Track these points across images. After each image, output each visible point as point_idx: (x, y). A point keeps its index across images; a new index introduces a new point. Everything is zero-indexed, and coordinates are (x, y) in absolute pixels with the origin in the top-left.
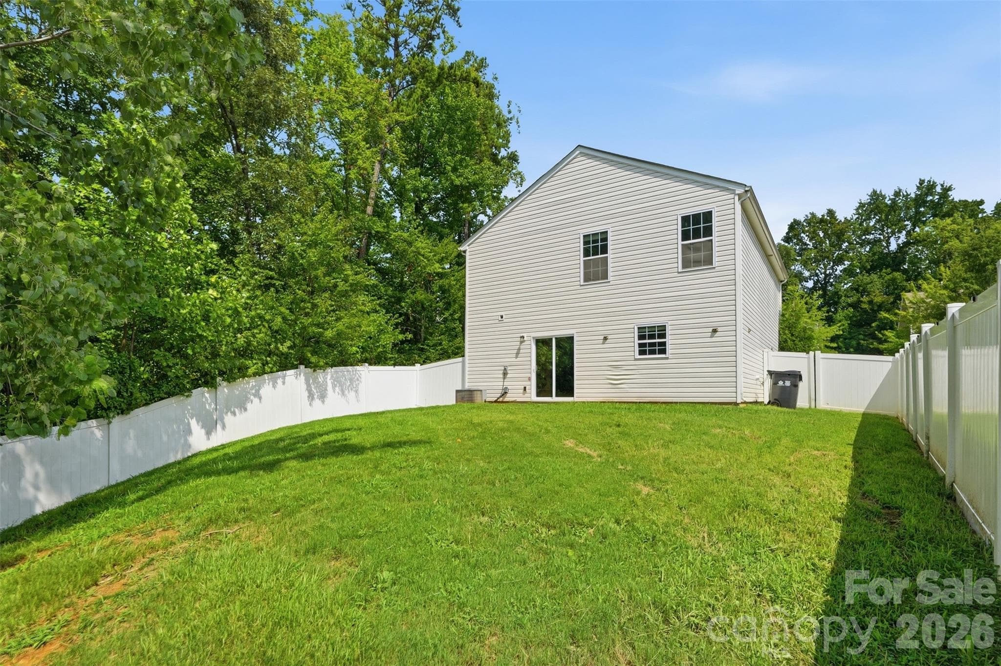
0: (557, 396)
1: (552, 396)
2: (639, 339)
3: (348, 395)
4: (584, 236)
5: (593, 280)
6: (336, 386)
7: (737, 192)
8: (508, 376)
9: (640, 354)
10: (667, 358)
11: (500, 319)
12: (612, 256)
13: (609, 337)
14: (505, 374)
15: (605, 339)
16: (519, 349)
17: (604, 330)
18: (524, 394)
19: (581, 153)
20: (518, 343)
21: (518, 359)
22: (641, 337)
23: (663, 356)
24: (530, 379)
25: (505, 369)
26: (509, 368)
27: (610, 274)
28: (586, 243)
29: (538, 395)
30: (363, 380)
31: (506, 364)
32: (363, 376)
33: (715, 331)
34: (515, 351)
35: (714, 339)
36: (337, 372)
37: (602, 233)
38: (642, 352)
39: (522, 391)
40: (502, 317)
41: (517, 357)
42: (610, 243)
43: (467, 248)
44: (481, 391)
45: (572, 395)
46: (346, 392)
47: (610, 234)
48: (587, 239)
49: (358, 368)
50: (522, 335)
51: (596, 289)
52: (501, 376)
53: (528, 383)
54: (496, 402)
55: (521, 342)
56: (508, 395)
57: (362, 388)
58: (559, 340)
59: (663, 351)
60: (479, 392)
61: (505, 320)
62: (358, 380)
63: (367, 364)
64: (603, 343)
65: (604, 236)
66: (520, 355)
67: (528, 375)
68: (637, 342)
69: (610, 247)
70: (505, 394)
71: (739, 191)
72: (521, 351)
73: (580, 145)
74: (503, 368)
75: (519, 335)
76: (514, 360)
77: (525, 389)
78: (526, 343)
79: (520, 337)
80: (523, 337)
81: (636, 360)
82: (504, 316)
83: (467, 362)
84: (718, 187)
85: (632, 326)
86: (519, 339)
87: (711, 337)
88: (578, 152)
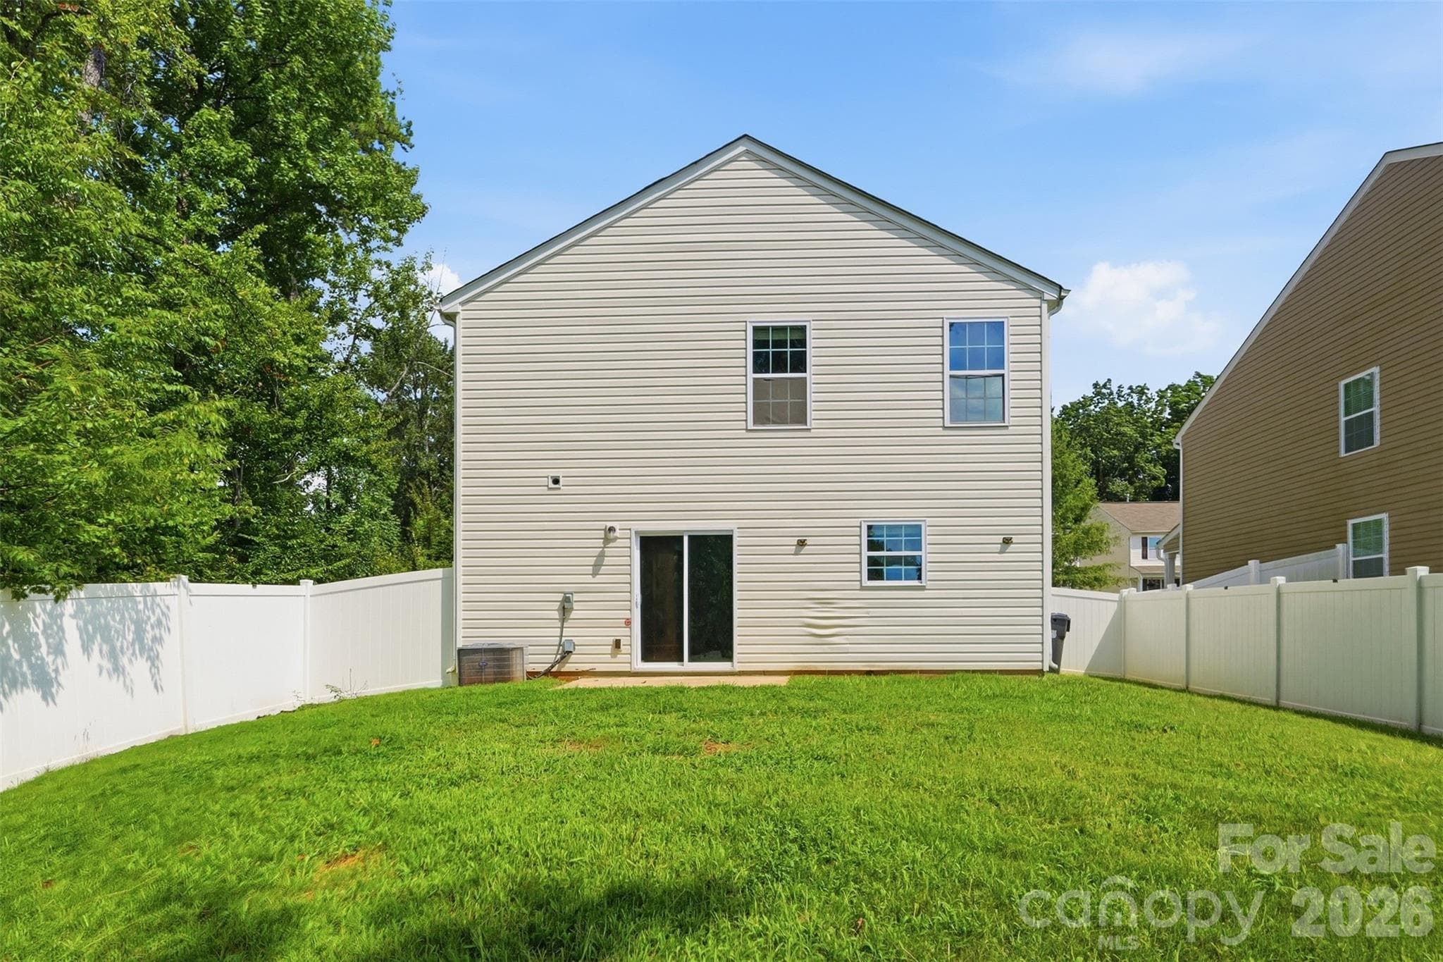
0: (691, 660)
1: (681, 659)
2: (870, 549)
3: (128, 668)
4: (756, 329)
5: (774, 423)
6: (91, 639)
7: (1047, 297)
8: (574, 615)
9: (869, 579)
10: (923, 588)
11: (551, 485)
12: (815, 379)
13: (810, 540)
14: (565, 609)
15: (801, 543)
16: (602, 556)
17: (801, 526)
18: (614, 655)
19: (747, 152)
20: (600, 543)
21: (598, 578)
22: (873, 546)
23: (916, 583)
24: (628, 623)
25: (567, 600)
26: (576, 597)
27: (811, 414)
28: (757, 344)
29: (646, 657)
30: (174, 623)
31: (568, 588)
32: (174, 615)
33: (1007, 541)
34: (593, 561)
35: (1005, 557)
36: (93, 599)
37: (793, 329)
38: (875, 575)
39: (609, 649)
40: (556, 481)
41: (594, 574)
42: (810, 352)
43: (459, 309)
44: (521, 649)
45: (727, 654)
46: (124, 661)
47: (810, 334)
48: (762, 337)
49: (159, 587)
50: (609, 524)
51: (780, 440)
52: (556, 615)
53: (625, 631)
54: (548, 673)
55: (607, 540)
56: (573, 658)
57: (169, 651)
58: (699, 542)
59: (916, 574)
60: (519, 651)
61: (564, 490)
62: (159, 623)
63: (185, 578)
64: (796, 553)
65: (797, 336)
66: (604, 569)
67: (626, 614)
68: (866, 554)
69: (810, 361)
70: (566, 654)
71: (1051, 295)
72: (607, 560)
73: (745, 136)
74: (560, 597)
75: (602, 525)
76: (589, 578)
77: (617, 644)
78: (619, 543)
79: (605, 530)
80: (612, 529)
81: (863, 588)
82: (561, 480)
83: (461, 579)
84: (1013, 281)
85: (856, 522)
86: (602, 534)
87: (1000, 552)
88: (741, 149)
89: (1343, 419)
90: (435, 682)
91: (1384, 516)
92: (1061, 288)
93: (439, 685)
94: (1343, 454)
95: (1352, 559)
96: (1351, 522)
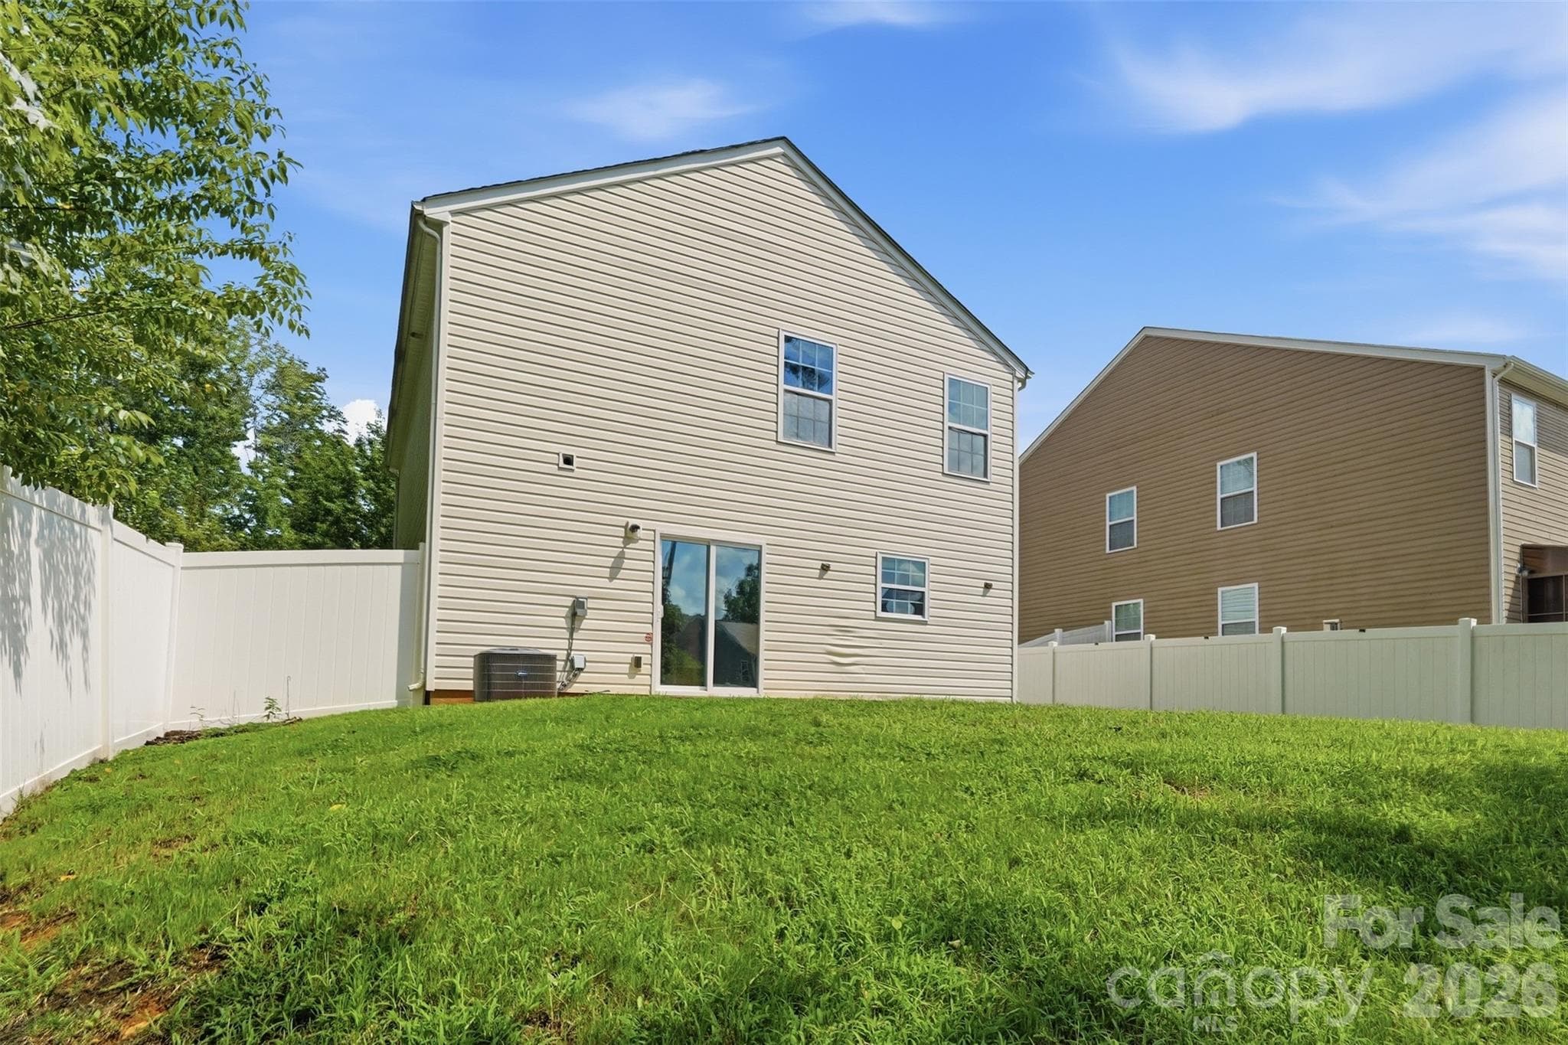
0: (717, 681)
1: (703, 683)
2: (884, 580)
4: (788, 339)
5: (803, 440)
7: (1017, 374)
8: (585, 624)
9: (882, 610)
10: (925, 623)
11: (562, 465)
12: (840, 404)
13: (833, 566)
14: (576, 616)
15: (825, 568)
16: (621, 557)
17: (824, 550)
18: (631, 675)
19: (784, 155)
20: (619, 542)
21: (616, 583)
22: (887, 578)
23: (918, 617)
24: (649, 638)
25: (578, 605)
26: (590, 604)
27: (835, 438)
28: (789, 354)
29: (665, 678)
31: (580, 591)
33: (987, 586)
34: (610, 562)
35: (986, 600)
37: (822, 348)
38: (887, 606)
39: (627, 668)
40: (568, 460)
41: (612, 578)
42: (836, 374)
43: (449, 218)
45: (752, 679)
47: (835, 357)
48: (792, 346)
50: (632, 522)
51: (804, 461)
52: (562, 623)
53: (647, 648)
55: (627, 540)
56: (583, 677)
59: (919, 609)
61: (578, 473)
64: (821, 578)
65: (824, 356)
66: (622, 573)
67: (648, 628)
68: (881, 585)
69: (835, 383)
70: (574, 671)
71: (1020, 374)
72: (627, 563)
73: (783, 138)
74: (569, 601)
75: (623, 521)
76: (605, 582)
77: (637, 662)
78: (640, 544)
79: (626, 527)
80: (635, 528)
81: (877, 619)
82: (575, 460)
83: (437, 567)
84: (995, 354)
85: (872, 552)
86: (621, 532)
87: (984, 596)
88: (778, 150)
89: (1108, 523)
90: (391, 702)
91: (1141, 601)
92: (1027, 369)
93: (395, 705)
94: (1108, 551)
95: (1115, 634)
96: (1114, 605)
